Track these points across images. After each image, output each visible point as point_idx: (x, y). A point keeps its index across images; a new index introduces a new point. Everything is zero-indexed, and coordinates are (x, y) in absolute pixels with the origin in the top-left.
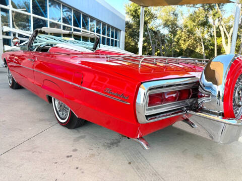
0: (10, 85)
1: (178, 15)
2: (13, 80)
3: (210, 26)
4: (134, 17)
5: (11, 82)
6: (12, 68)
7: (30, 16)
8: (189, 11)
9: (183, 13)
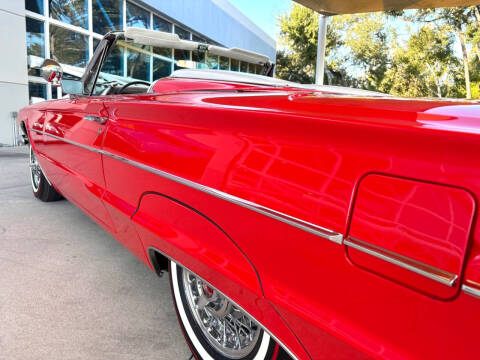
0: (36, 190)
1: (388, 38)
2: (42, 178)
3: (455, 61)
4: (297, 41)
5: (38, 182)
6: (40, 147)
7: (88, 37)
8: (409, 29)
9: (398, 32)
